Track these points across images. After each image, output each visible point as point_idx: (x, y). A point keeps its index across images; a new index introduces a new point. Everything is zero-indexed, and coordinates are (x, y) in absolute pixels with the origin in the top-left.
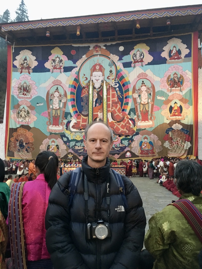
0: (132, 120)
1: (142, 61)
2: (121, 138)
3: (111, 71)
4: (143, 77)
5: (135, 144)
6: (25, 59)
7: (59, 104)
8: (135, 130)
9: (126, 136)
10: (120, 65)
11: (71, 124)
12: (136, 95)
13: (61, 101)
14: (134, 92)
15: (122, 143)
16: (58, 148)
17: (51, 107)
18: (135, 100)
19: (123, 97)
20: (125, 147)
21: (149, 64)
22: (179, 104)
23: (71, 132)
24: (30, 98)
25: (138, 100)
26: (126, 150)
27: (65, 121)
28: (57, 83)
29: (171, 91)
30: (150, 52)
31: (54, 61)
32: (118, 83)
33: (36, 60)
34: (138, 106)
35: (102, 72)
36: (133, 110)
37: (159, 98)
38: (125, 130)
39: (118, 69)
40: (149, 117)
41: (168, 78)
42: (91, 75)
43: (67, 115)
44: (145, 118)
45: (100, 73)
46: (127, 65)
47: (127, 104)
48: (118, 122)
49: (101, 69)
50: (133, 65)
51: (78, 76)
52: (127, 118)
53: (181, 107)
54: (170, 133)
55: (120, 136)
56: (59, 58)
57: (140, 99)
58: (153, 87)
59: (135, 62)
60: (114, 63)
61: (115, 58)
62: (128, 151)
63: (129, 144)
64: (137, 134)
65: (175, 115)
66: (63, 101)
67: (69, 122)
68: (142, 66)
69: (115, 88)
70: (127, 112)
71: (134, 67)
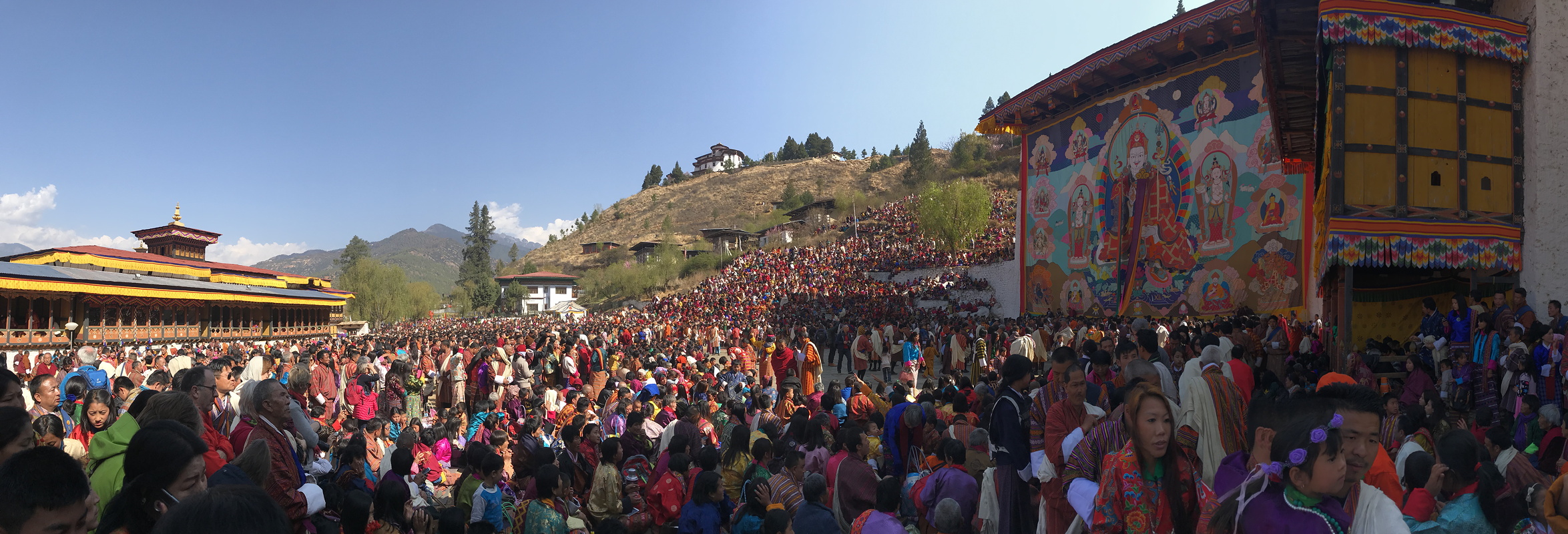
0: (1191, 238)
1: (1213, 116)
2: (1173, 275)
3: (1159, 143)
4: (1215, 148)
5: (1194, 289)
6: (1042, 152)
7: (1084, 218)
8: (1196, 260)
9: (1181, 272)
10: (1175, 130)
11: (1098, 252)
12: (1201, 189)
13: (1085, 212)
14: (1197, 182)
15: (1173, 284)
16: (1081, 296)
17: (1073, 225)
18: (1199, 197)
19: (1178, 193)
20: (1180, 293)
21: (1226, 119)
22: (1279, 195)
23: (1098, 266)
24: (1048, 214)
25: (1207, 199)
26: (1179, 300)
27: (1091, 248)
28: (1082, 181)
29: (1265, 171)
30: (1228, 94)
31: (1076, 143)
32: (1171, 165)
33: (1054, 150)
34: (1205, 211)
35: (1143, 146)
36: (1195, 219)
37: (1243, 189)
38: (1179, 259)
39: (1172, 137)
40: (1224, 231)
41: (1261, 144)
42: (1128, 156)
43: (1093, 235)
44: (1216, 235)
45: (1140, 150)
46: (1187, 128)
47: (1186, 207)
48: (1169, 243)
49: (1143, 142)
50: (1197, 126)
51: (1108, 163)
52: (1185, 235)
53: (1281, 203)
54: (1261, 261)
55: (1171, 271)
56: (1082, 136)
57: (1210, 196)
58: (1234, 167)
59: (1201, 120)
60: (1165, 126)
61: (1166, 115)
62: (1183, 302)
63: (1185, 288)
64: (1200, 267)
65: (1269, 222)
66: (1088, 212)
67: (1095, 249)
68: (1214, 126)
69: (1166, 176)
70: (1185, 223)
71: (1200, 130)
